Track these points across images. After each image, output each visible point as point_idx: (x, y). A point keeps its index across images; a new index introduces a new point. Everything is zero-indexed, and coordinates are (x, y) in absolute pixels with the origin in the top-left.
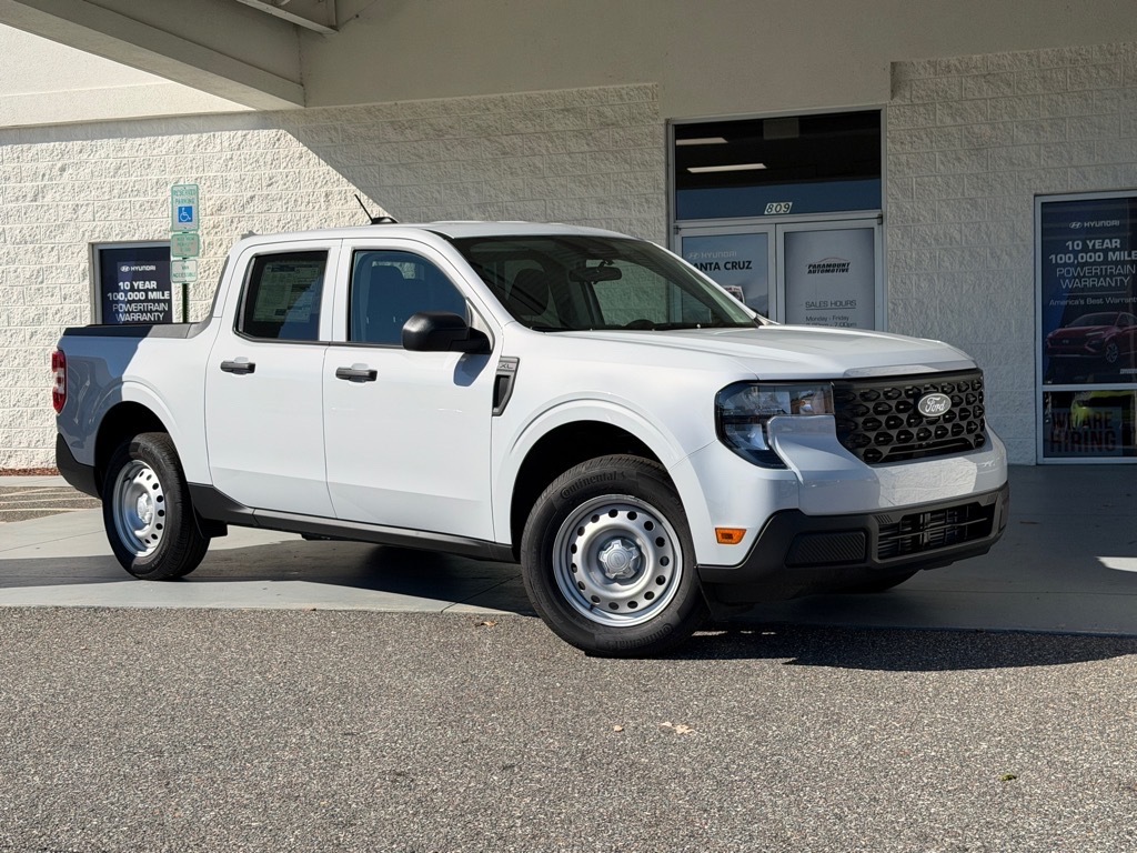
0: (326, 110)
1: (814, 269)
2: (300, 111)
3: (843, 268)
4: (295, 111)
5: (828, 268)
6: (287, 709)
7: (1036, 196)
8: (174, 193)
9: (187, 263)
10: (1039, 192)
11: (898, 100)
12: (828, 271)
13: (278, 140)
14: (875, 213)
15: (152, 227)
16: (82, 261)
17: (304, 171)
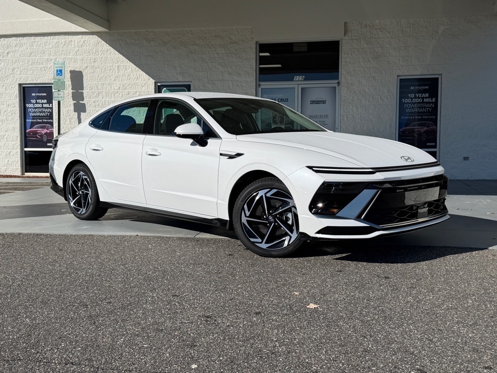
0: (118, 32)
1: (313, 102)
2: (107, 32)
3: (324, 102)
4: (105, 32)
5: (318, 102)
6: (141, 283)
7: (398, 76)
8: (55, 64)
9: (60, 93)
10: (399, 75)
11: (346, 37)
12: (318, 103)
13: (98, 43)
14: (336, 81)
15: (45, 77)
16: (16, 91)
17: (109, 56)
